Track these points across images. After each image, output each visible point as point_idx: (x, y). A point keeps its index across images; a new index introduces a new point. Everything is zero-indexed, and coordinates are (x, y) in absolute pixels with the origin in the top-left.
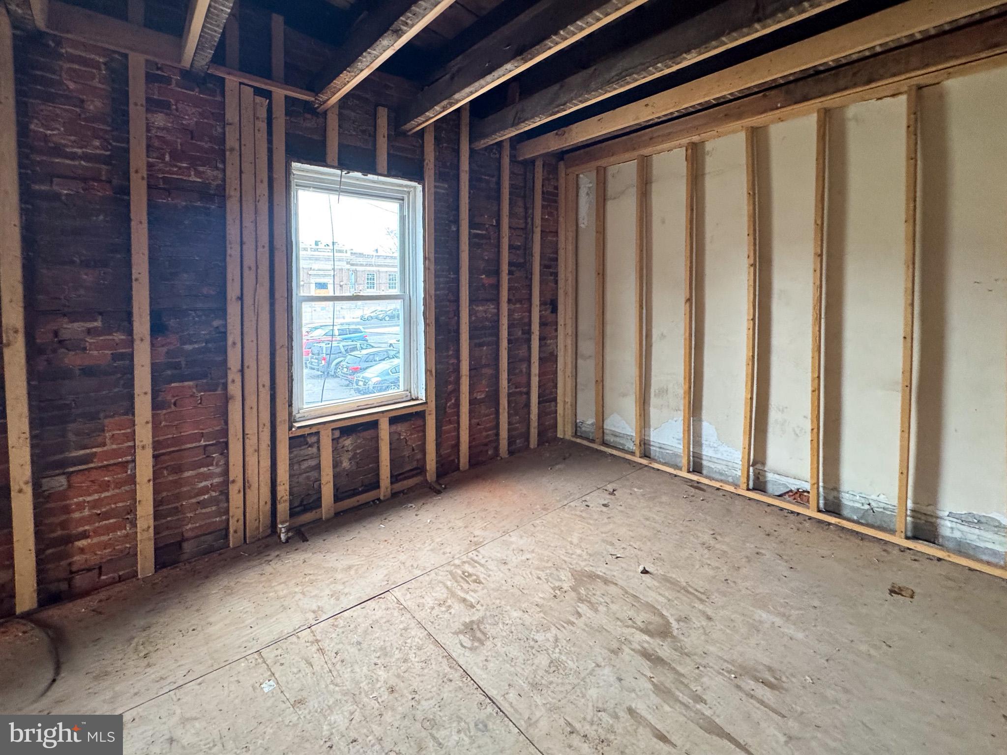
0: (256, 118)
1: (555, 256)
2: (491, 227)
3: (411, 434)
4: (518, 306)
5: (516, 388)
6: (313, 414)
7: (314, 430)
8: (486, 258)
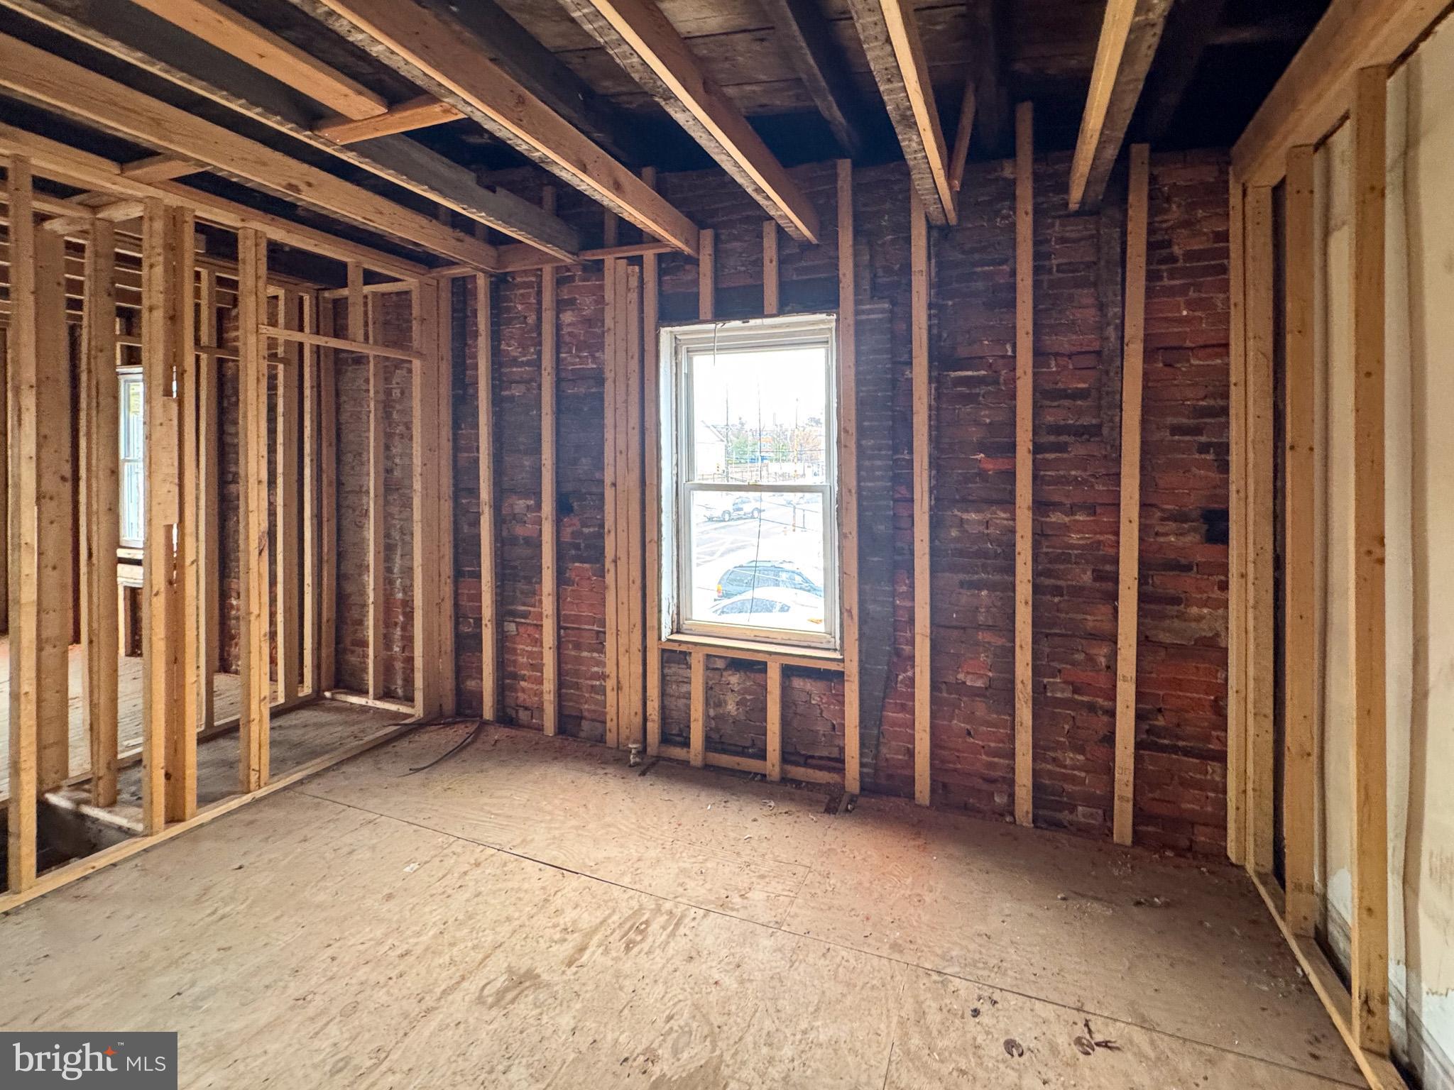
0: (628, 290)
1: (1221, 403)
2: (1001, 362)
3: (829, 703)
4: (1080, 517)
5: (1075, 691)
6: (701, 630)
7: (683, 648)
8: (988, 421)
